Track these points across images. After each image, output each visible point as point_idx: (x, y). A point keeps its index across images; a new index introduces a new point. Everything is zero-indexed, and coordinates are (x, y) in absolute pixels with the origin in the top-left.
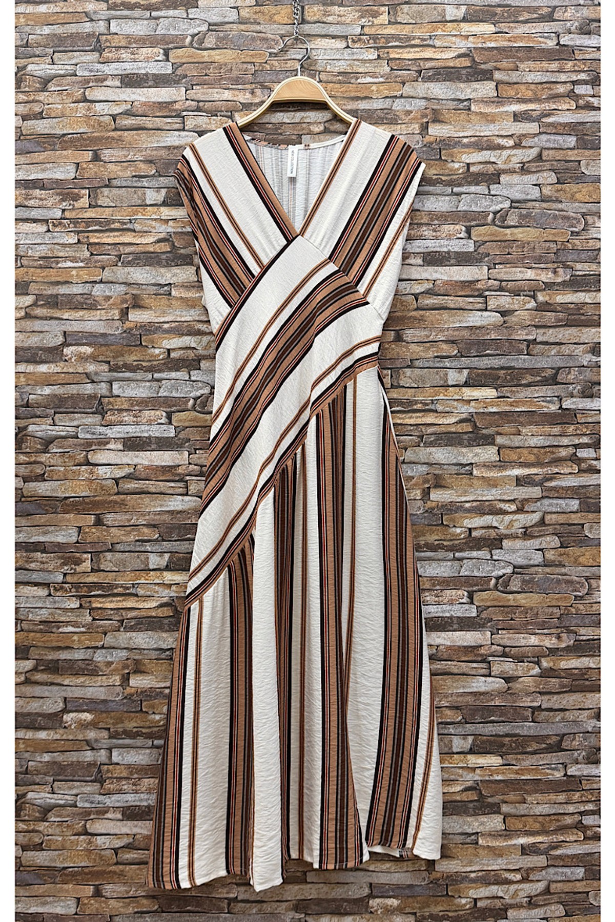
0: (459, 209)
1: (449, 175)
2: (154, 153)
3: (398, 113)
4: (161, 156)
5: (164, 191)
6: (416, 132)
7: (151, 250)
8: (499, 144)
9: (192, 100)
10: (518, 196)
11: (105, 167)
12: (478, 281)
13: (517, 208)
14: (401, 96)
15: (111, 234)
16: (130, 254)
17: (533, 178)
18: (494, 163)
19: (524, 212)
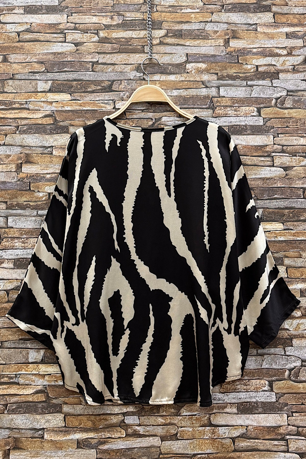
0: (252, 96)
1: (245, 73)
2: (45, 57)
3: (209, 32)
4: (49, 59)
5: (50, 83)
6: (221, 45)
7: (40, 122)
8: (277, 53)
9: (71, 23)
10: (292, 88)
11: (10, 66)
12: (267, 146)
13: (291, 96)
14: (211, 21)
15: (13, 112)
16: (25, 125)
17: (301, 76)
18: (274, 65)
19: (296, 98)
